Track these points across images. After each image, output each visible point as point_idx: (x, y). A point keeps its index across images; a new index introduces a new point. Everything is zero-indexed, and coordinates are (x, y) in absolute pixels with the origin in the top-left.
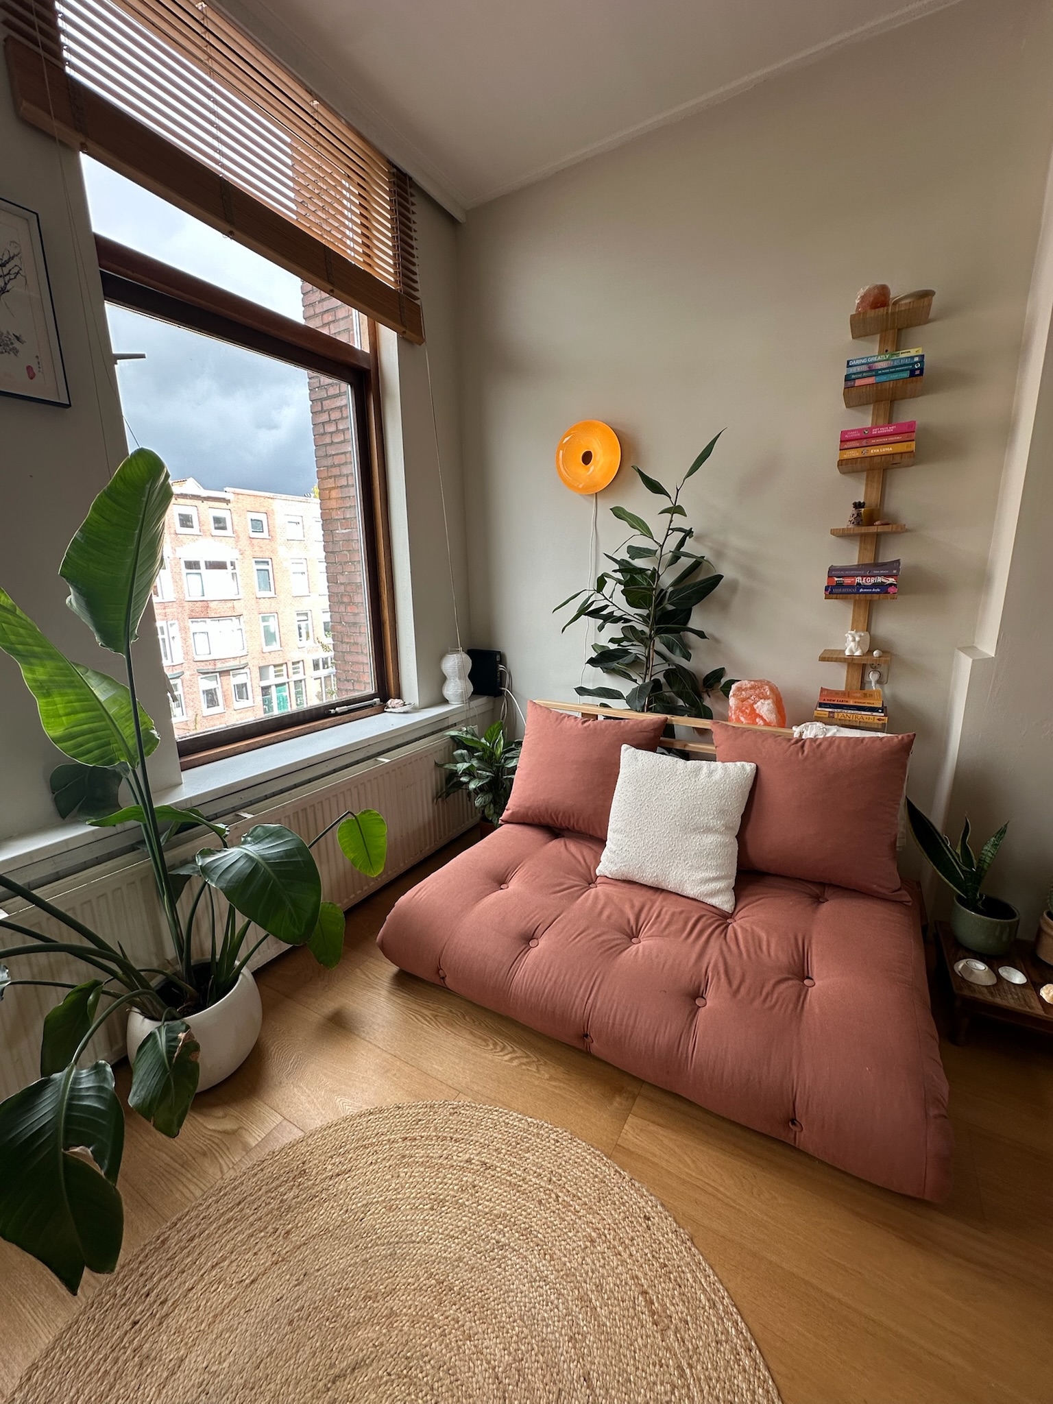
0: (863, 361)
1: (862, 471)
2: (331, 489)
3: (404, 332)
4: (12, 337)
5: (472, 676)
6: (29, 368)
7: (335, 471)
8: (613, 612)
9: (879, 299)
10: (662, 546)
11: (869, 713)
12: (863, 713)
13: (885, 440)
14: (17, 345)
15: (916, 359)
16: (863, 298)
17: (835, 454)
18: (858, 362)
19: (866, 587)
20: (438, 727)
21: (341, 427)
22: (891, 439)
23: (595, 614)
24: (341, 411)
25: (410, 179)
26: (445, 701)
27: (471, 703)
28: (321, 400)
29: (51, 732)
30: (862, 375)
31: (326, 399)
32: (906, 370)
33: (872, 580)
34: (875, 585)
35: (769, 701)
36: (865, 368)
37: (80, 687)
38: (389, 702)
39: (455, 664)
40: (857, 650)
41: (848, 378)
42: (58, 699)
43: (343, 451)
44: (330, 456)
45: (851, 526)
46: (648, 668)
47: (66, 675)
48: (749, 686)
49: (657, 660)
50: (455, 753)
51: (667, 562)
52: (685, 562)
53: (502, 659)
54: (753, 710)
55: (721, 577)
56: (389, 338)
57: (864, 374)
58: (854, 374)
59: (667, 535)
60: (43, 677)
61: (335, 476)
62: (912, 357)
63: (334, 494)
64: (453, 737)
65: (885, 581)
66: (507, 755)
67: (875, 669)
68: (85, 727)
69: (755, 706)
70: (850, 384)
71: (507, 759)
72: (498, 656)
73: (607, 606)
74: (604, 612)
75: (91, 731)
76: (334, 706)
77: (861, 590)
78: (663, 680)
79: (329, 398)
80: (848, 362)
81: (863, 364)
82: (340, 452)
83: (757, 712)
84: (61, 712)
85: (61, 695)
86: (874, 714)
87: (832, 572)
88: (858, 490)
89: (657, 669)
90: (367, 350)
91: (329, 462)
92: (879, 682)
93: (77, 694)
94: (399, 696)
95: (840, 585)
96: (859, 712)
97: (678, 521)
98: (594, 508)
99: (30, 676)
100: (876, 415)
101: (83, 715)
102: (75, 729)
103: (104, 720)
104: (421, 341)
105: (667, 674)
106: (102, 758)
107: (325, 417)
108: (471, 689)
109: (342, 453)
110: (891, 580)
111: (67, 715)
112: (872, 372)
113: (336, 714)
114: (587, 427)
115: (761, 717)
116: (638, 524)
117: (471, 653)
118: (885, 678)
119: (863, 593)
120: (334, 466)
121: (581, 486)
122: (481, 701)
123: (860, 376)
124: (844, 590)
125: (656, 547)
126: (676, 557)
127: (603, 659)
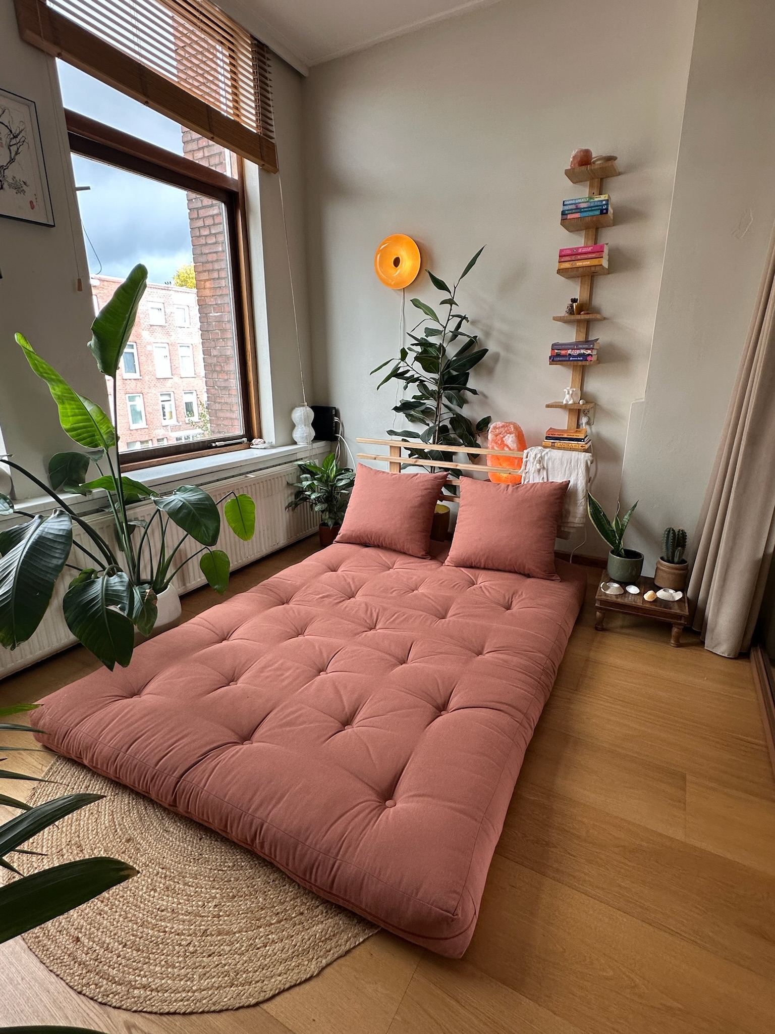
0: (573, 202)
1: (578, 277)
2: (205, 281)
3: (263, 165)
4: (22, 183)
5: (314, 425)
6: (31, 202)
7: (209, 266)
8: (413, 376)
9: (585, 159)
10: (445, 328)
11: (576, 442)
12: (572, 442)
13: (586, 256)
14: (24, 187)
15: (604, 202)
16: (574, 157)
17: (556, 266)
18: (570, 202)
19: (574, 356)
20: (288, 460)
21: (213, 231)
22: (590, 256)
23: (401, 376)
24: (213, 219)
25: (267, 47)
26: (295, 443)
27: (314, 444)
28: (198, 209)
29: (65, 425)
30: (572, 211)
31: (201, 208)
32: (598, 209)
33: (578, 352)
34: (580, 355)
35: (513, 435)
36: (573, 207)
37: (77, 401)
38: (253, 441)
39: (303, 415)
40: (570, 400)
41: (563, 213)
42: (68, 406)
43: (215, 250)
44: (205, 254)
45: (567, 315)
46: (437, 416)
47: (70, 394)
48: (501, 425)
49: (443, 410)
50: (301, 477)
51: (449, 339)
52: (463, 340)
53: (337, 414)
54: (503, 441)
55: (487, 350)
56: (252, 169)
57: (573, 211)
58: (568, 210)
59: (448, 320)
60: (59, 393)
61: (209, 271)
62: (602, 201)
63: (208, 284)
64: (300, 466)
65: (585, 352)
66: (338, 477)
67: (586, 415)
68: (81, 424)
69: (504, 439)
70: (565, 217)
71: (339, 480)
72: (334, 411)
73: (408, 371)
74: (407, 375)
75: (84, 427)
76: (215, 441)
77: (571, 359)
78: (449, 426)
79: (203, 207)
80: (564, 202)
81: (572, 204)
82: (212, 251)
83: (505, 443)
84: (69, 414)
85: (70, 404)
86: (579, 443)
87: (554, 347)
88: (575, 290)
89: (445, 416)
90: (236, 177)
91: (203, 259)
92: (588, 423)
93: (75, 405)
94: (261, 437)
95: (558, 355)
96: (570, 442)
97: (456, 310)
98: (402, 301)
99: (53, 391)
100: (587, 238)
101: (80, 417)
102: (77, 425)
103: (91, 422)
104: (276, 170)
105: (452, 421)
106: (91, 443)
107: (200, 223)
108: (313, 434)
109: (214, 253)
110: (589, 352)
111: (73, 416)
112: (578, 210)
113: (216, 447)
114: (396, 240)
115: (508, 446)
116: (429, 311)
117: (313, 408)
118: (592, 421)
119: (572, 360)
120: (207, 262)
121: (393, 283)
122: (321, 444)
123: (571, 212)
124: (561, 359)
125: (441, 329)
126: (455, 334)
127: (404, 407)
